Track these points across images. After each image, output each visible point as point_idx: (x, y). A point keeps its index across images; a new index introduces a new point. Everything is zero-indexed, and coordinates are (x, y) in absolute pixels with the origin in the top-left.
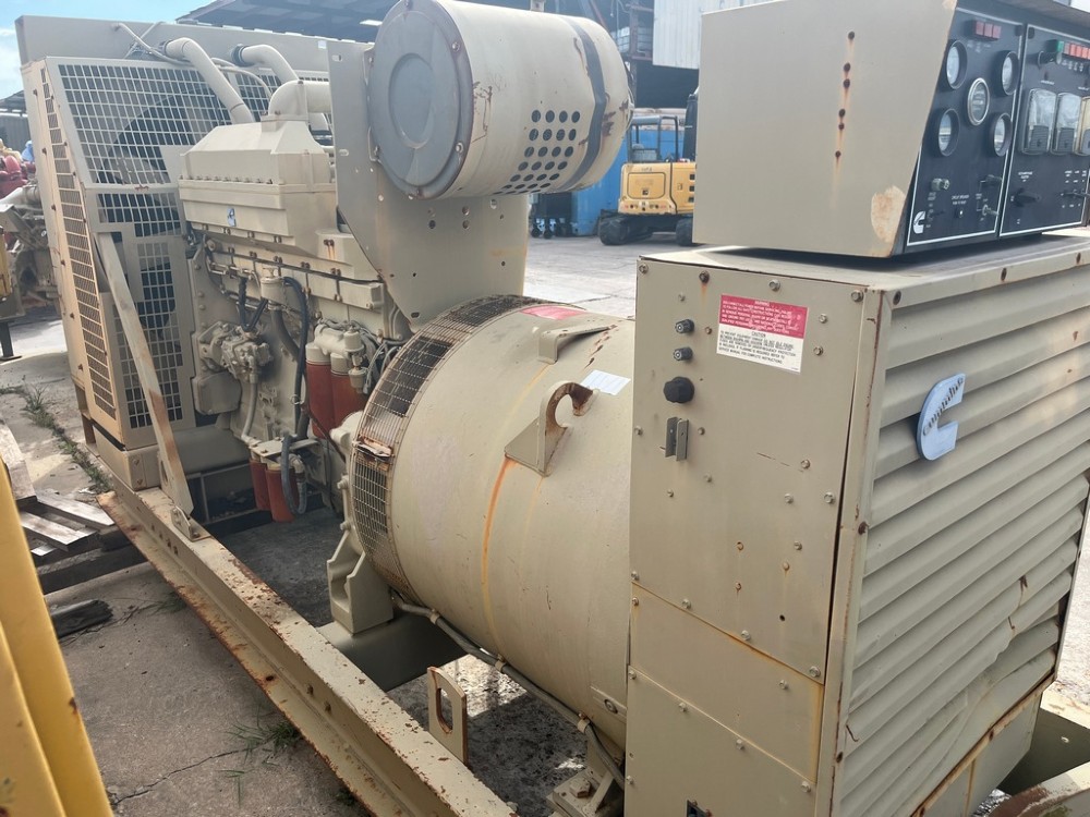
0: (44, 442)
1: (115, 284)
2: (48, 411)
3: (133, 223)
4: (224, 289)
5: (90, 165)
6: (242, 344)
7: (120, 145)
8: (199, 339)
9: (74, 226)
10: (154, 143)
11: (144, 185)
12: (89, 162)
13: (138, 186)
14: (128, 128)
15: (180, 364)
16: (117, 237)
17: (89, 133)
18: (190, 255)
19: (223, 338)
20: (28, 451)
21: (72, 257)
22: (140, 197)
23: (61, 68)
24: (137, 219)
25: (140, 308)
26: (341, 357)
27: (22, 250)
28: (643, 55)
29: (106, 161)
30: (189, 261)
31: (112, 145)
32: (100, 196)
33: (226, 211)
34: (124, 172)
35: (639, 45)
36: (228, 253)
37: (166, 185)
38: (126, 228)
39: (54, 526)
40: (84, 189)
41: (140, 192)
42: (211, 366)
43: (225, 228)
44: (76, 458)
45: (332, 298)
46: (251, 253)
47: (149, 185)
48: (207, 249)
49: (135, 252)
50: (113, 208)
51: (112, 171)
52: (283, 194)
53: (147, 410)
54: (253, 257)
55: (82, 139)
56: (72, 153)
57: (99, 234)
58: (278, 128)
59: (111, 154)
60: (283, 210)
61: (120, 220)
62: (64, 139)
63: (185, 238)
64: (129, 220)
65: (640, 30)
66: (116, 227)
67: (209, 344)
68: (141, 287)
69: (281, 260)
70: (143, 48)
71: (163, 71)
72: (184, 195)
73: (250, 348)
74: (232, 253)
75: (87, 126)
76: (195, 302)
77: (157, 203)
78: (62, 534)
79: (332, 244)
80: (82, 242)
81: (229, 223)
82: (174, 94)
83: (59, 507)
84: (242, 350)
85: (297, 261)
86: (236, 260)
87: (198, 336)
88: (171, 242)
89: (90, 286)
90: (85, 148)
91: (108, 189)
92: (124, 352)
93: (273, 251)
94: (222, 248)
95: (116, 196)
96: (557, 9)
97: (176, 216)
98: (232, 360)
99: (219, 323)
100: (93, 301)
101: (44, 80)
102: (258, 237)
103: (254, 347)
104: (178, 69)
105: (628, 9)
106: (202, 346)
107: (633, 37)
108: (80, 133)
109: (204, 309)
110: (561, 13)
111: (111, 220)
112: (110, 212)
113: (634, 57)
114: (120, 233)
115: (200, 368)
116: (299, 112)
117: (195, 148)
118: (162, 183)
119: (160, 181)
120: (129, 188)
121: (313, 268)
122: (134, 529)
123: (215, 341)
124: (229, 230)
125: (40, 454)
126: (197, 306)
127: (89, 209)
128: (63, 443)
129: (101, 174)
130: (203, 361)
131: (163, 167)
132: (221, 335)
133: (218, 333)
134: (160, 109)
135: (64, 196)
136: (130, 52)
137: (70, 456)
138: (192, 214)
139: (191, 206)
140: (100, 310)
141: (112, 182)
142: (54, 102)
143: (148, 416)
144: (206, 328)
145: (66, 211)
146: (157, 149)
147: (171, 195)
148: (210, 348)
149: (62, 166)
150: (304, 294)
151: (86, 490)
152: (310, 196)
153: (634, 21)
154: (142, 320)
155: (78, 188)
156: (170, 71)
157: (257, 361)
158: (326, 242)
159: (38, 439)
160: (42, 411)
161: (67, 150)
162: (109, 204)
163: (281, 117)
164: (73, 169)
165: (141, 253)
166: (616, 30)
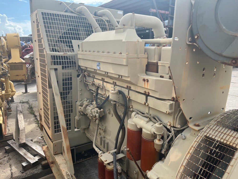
0: (32, 119)
1: (54, 86)
2: (33, 109)
3: (62, 65)
4: (88, 88)
5: (49, 46)
6: (94, 108)
7: (59, 39)
8: (79, 104)
9: (43, 66)
10: (70, 39)
11: (66, 53)
12: (49, 45)
13: (64, 53)
14: (62, 34)
15: (72, 112)
16: (56, 70)
17: (50, 35)
18: (78, 76)
19: (87, 105)
20: (27, 122)
21: (41, 75)
22: (64, 57)
23: (42, 13)
24: (63, 64)
25: (61, 94)
26: (149, 132)
27: (32, 67)
28: (171, 26)
29: (54, 45)
30: (78, 78)
31: (57, 39)
32: (52, 56)
33: (96, 64)
34: (60, 48)
35: (170, 24)
36: (92, 77)
37: (73, 53)
38: (59, 67)
39: (29, 155)
40: (47, 54)
41: (65, 55)
42: (82, 114)
43: (94, 69)
44: (39, 126)
45: (143, 103)
46: (102, 78)
47: (67, 53)
48: (85, 75)
49: (61, 75)
50: (56, 60)
51: (56, 48)
52: (127, 58)
53: (60, 128)
54: (103, 80)
55: (47, 37)
56: (44, 41)
57: (50, 69)
58: (124, 31)
59: (56, 42)
60: (127, 65)
61: (58, 64)
62: (41, 36)
63: (77, 71)
64: (60, 64)
65: (170, 21)
66: (56, 67)
67: (82, 106)
68: (62, 87)
69: (116, 83)
70: (69, 9)
71: (74, 17)
72: (79, 56)
73: (97, 110)
74: (94, 77)
75: (49, 33)
76: (79, 92)
77: (70, 59)
78: (31, 159)
79: (148, 81)
80: (45, 71)
81: (97, 68)
82: (77, 24)
83: (32, 147)
84: (94, 111)
85: (125, 85)
86: (95, 80)
87: (78, 103)
88: (72, 72)
89: (46, 86)
90: (48, 40)
91: (54, 54)
92: (54, 109)
93: (113, 79)
94: (90, 75)
95: (57, 56)
96: (151, 14)
97: (75, 64)
98: (90, 114)
99: (86, 99)
100: (46, 91)
101: (36, 17)
102: (109, 74)
103: (99, 111)
104: (79, 16)
105: (168, 16)
106: (80, 107)
107: (169, 22)
108: (47, 35)
109: (81, 95)
110: (152, 16)
111: (55, 64)
112: (55, 62)
113: (169, 27)
114: (57, 69)
115: (78, 114)
116: (132, 25)
117: (84, 41)
118: (72, 52)
119: (71, 52)
120: (61, 54)
121: (132, 88)
122: (52, 163)
123: (84, 106)
124: (96, 70)
125: (30, 123)
126: (79, 93)
127: (48, 60)
128: (36, 120)
129: (53, 49)
130: (79, 112)
131: (72, 47)
132: (87, 104)
133: (85, 103)
134: (73, 29)
135: (40, 56)
136: (64, 11)
137: (37, 125)
138: (81, 63)
139: (82, 60)
140: (48, 94)
141: (56, 51)
142: (39, 24)
143: (60, 129)
144: (82, 101)
145: (41, 60)
146: (71, 41)
147: (74, 56)
148: (82, 108)
149: (40, 46)
150: (126, 98)
151: (40, 138)
152: (138, 59)
153: (169, 19)
154: (61, 98)
155: (45, 53)
156: (77, 17)
157: (99, 116)
158: (144, 80)
159: (30, 118)
160: (32, 109)
161: (42, 40)
162: (54, 59)
163: (125, 27)
164: (44, 47)
165: (63, 76)
166: (164, 21)
